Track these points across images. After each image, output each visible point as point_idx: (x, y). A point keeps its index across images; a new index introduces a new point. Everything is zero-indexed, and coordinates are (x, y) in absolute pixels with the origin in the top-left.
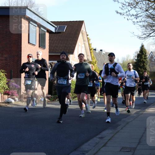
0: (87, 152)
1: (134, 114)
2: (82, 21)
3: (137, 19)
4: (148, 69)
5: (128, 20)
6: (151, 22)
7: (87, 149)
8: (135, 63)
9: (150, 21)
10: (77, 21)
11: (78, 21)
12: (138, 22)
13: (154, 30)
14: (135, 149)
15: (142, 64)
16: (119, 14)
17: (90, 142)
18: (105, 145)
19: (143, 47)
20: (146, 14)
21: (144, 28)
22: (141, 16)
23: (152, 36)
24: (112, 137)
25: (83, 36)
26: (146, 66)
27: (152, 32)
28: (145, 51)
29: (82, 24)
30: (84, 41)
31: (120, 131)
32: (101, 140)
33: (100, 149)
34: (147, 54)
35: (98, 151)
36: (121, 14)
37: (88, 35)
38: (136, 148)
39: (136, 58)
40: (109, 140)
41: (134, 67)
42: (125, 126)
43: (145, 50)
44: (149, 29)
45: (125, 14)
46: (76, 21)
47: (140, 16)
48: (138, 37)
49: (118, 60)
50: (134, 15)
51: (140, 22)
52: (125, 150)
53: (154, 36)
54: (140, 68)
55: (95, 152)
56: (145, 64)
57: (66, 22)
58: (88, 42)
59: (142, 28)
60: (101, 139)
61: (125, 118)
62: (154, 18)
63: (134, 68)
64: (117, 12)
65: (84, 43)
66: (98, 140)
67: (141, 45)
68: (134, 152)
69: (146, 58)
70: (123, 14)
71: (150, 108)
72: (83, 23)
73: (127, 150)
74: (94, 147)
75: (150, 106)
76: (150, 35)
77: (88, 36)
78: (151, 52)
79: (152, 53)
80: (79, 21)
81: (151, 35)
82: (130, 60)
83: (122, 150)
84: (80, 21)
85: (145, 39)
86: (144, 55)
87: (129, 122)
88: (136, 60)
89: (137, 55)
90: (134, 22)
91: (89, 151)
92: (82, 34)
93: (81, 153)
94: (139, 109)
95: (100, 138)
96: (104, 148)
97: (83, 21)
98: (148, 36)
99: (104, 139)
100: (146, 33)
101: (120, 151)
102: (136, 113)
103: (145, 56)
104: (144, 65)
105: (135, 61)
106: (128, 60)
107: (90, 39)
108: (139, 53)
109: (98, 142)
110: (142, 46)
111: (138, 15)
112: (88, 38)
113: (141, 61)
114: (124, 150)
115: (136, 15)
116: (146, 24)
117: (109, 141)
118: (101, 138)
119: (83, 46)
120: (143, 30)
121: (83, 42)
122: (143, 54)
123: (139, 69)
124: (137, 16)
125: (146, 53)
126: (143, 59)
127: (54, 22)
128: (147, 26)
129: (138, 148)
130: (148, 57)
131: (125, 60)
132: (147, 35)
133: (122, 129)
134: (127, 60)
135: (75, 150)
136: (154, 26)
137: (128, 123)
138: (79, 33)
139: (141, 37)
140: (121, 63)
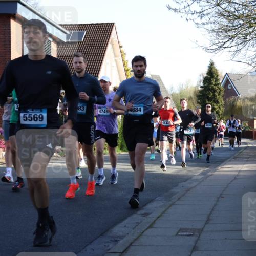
0: (122, 237)
1: (199, 175)
2: (111, 23)
3: (201, 18)
4: (221, 101)
5: (187, 20)
6: (226, 24)
7: (121, 234)
8: (201, 92)
9: (224, 21)
10: (103, 24)
11: (105, 24)
12: (203, 24)
13: (230, 36)
14: (201, 231)
15: (212, 94)
16: (173, 11)
17: (126, 221)
18: (150, 227)
19: (212, 66)
20: (217, 11)
21: (214, 34)
22: (209, 14)
23: (228, 47)
24: (164, 212)
25: (113, 48)
26: (218, 97)
27: (228, 39)
28: (216, 72)
29: (112, 28)
30: (115, 56)
31: (176, 203)
32: (144, 218)
33: (143, 233)
34: (219, 78)
35: (141, 235)
36: (175, 10)
37: (121, 47)
38: (203, 229)
39: (202, 84)
40: (158, 217)
41: (199, 99)
42: (184, 195)
43: (216, 70)
44: (222, 34)
45: (183, 11)
46: (101, 24)
47: (207, 14)
48: (205, 49)
49: (172, 88)
50: (197, 13)
51: (207, 23)
52: (185, 234)
53: (230, 47)
54: (209, 101)
55: (135, 238)
56: (216, 94)
57: (85, 25)
58: (122, 58)
59: (211, 34)
60: (144, 216)
61: (185, 182)
62: (229, 16)
63: (199, 101)
64: (170, 8)
65: (116, 60)
66: (141, 218)
67: (209, 63)
68: (199, 237)
69: (218, 84)
70: (180, 11)
71: (225, 164)
72: (113, 26)
73: (188, 234)
74: (133, 229)
75: (225, 162)
76: (224, 45)
77: (122, 49)
78: (227, 74)
79: (227, 76)
80: (107, 24)
81: (226, 45)
82: (191, 87)
83: (179, 234)
84: (109, 23)
85: (216, 52)
86: (214, 79)
87: (192, 188)
88: (201, 87)
89: (202, 79)
90: (197, 24)
91: (125, 236)
92: (113, 45)
93: (111, 241)
94: (207, 167)
95: (143, 214)
96: (150, 230)
97: (113, 24)
98: (221, 47)
99: (150, 216)
100: (217, 42)
101: (177, 234)
102: (202, 174)
103: (217, 80)
104: (214, 95)
105: (200, 89)
106: (189, 87)
107: (125, 54)
108: (205, 75)
109: (139, 221)
110: (212, 64)
111: (204, 13)
112: (121, 53)
113: (209, 89)
114: (182, 234)
115: (201, 12)
116: (217, 26)
117: (159, 219)
118: (146, 215)
119: (114, 64)
120: (213, 37)
121: (113, 59)
122: (212, 77)
123: (207, 102)
124: (202, 14)
125: (217, 76)
126: (212, 85)
127: (66, 25)
128: (218, 30)
129: (205, 230)
130: (221, 82)
131: (184, 88)
132: (220, 45)
133: (179, 199)
134: (187, 87)
135: (102, 235)
136: (229, 30)
137: (188, 190)
138: (107, 44)
139: (209, 48)
140: (177, 92)
